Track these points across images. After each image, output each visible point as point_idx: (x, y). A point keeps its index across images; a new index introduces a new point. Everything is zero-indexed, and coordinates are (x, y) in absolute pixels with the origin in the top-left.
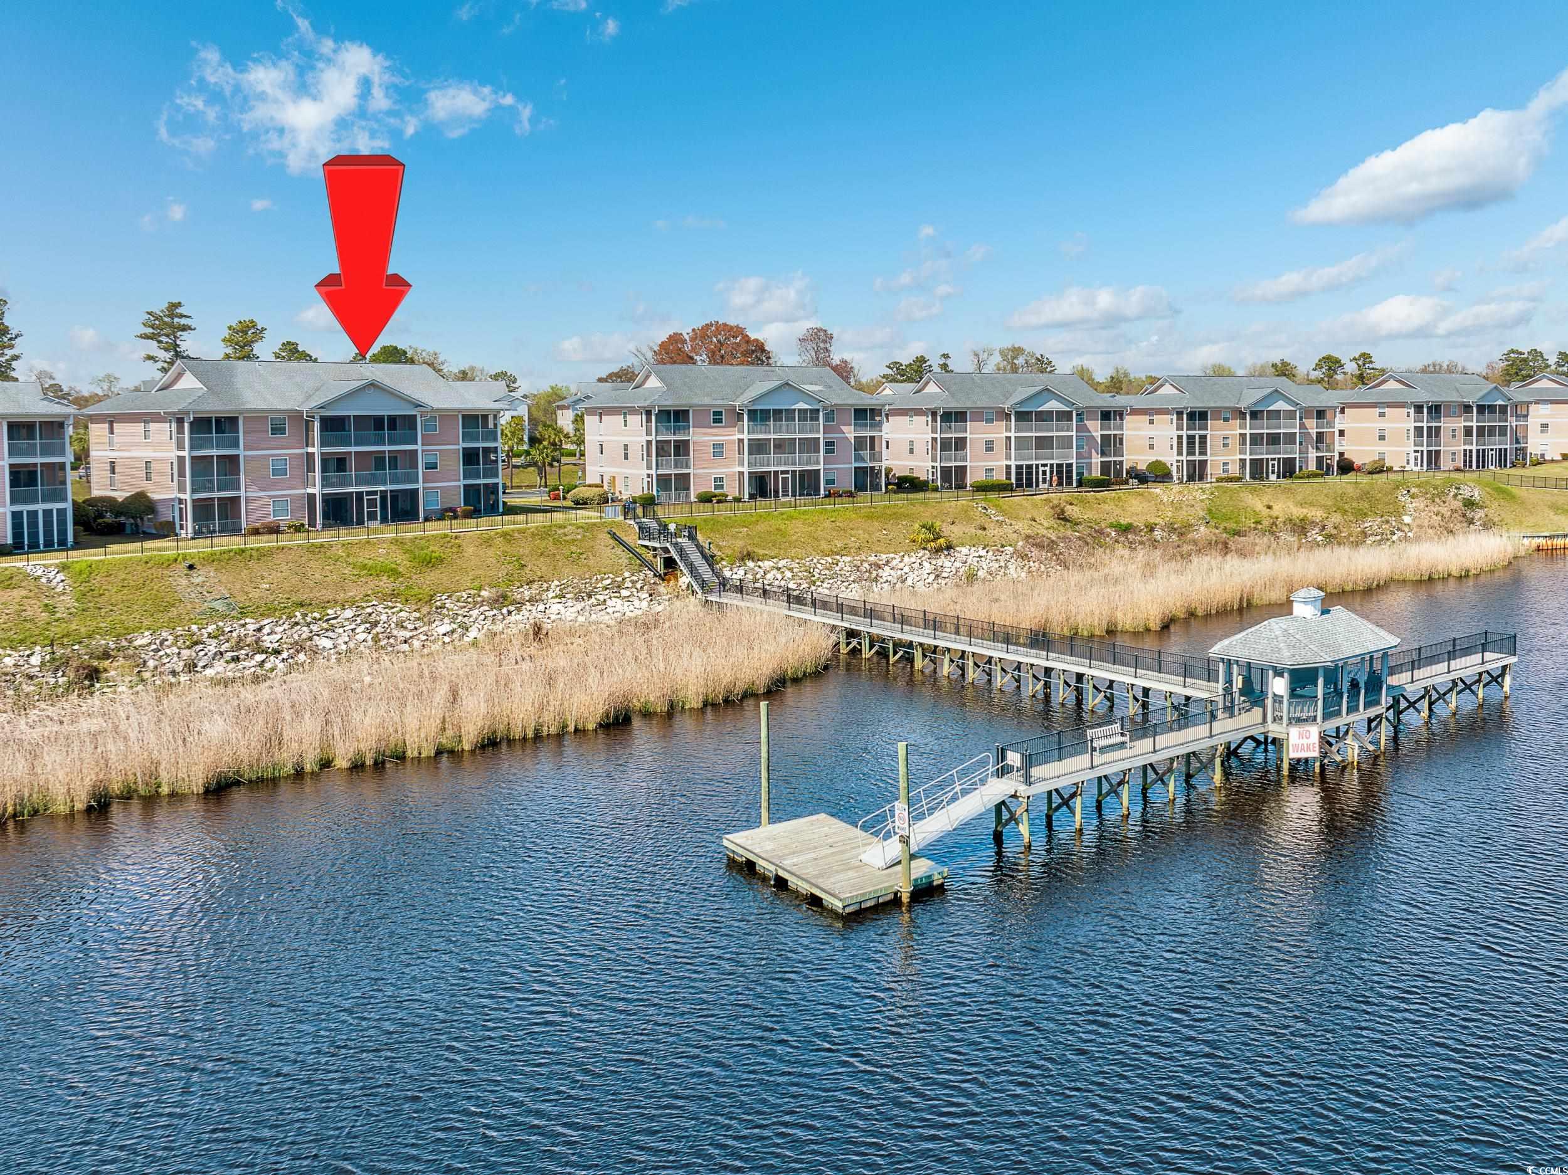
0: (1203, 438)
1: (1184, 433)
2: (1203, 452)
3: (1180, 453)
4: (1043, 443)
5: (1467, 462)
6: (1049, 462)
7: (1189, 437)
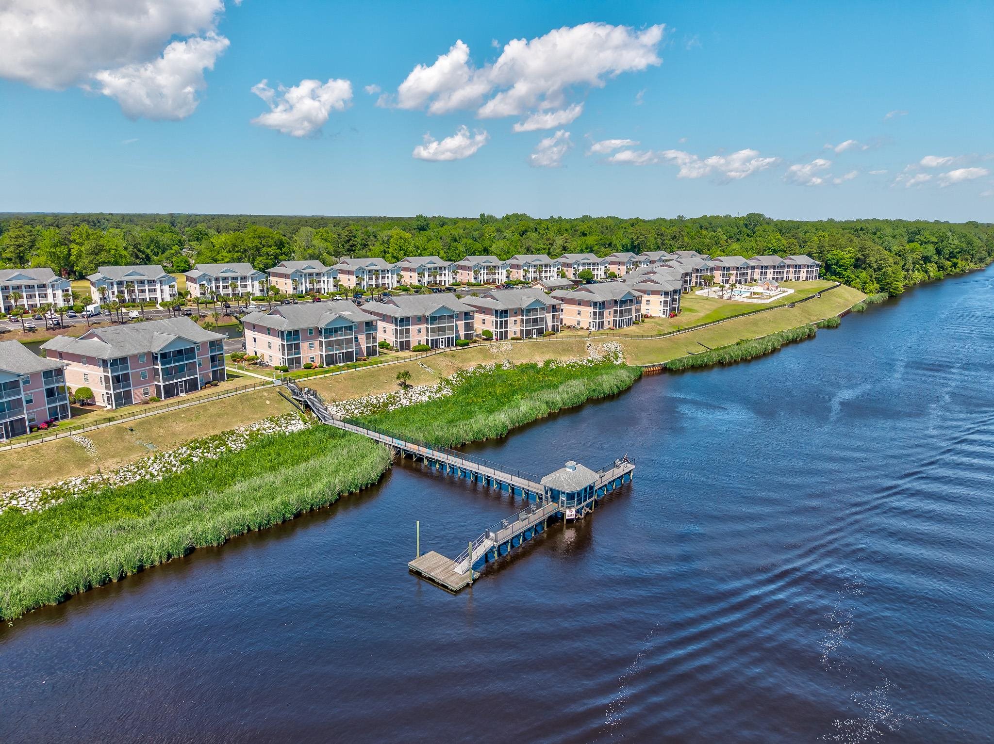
0: (506, 321)
1: (499, 320)
2: (506, 327)
3: (496, 328)
4: (442, 330)
5: (615, 325)
6: (444, 337)
7: (500, 321)
